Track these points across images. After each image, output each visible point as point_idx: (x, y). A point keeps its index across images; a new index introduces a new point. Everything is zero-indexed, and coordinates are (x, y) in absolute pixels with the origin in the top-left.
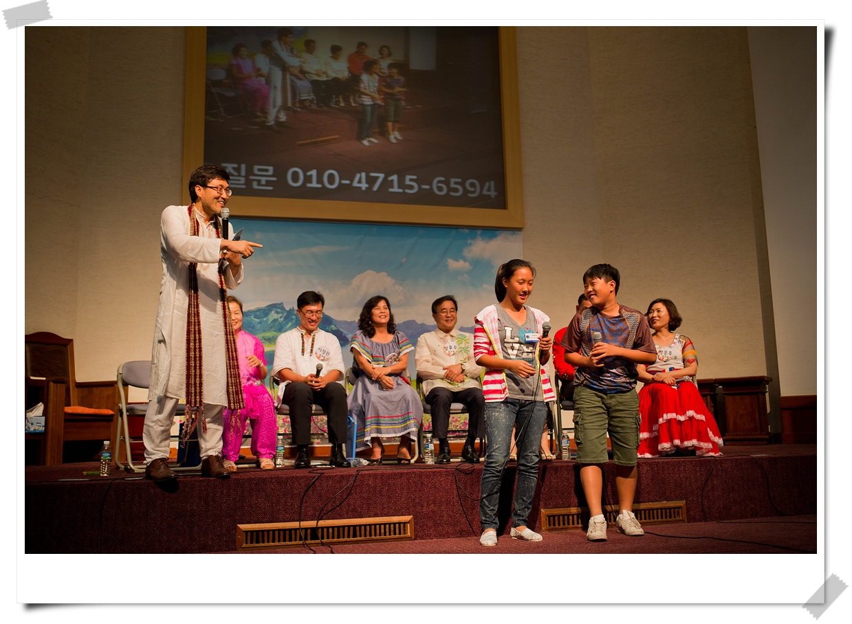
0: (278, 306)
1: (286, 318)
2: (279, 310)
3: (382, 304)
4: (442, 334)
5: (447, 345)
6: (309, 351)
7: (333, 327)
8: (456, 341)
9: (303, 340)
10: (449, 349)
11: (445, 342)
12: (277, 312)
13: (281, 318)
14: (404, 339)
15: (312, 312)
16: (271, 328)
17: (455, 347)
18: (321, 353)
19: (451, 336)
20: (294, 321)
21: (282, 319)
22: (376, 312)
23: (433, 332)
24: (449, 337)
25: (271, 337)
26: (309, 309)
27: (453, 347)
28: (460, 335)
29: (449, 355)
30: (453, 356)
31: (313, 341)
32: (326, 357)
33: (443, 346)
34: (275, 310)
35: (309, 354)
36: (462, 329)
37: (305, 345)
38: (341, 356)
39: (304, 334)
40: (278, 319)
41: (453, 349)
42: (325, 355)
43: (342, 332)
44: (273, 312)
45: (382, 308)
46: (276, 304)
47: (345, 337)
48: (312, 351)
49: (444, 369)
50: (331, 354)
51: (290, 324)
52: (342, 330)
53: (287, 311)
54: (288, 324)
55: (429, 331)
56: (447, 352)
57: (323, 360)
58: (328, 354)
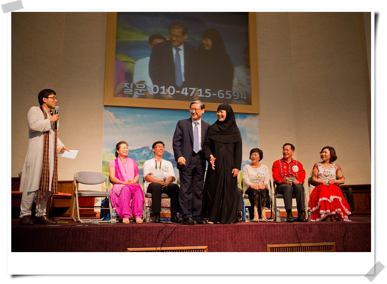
1: (150, 153)
2: (147, 150)
6: (159, 167)
7: (171, 158)
9: (156, 163)
12: (146, 151)
16: (143, 158)
18: (165, 168)
21: (148, 154)
31: (161, 163)
32: (167, 170)
34: (145, 149)
37: (157, 165)
39: (156, 160)
40: (146, 154)
44: (144, 150)
51: (152, 156)
57: (165, 171)
58: (168, 168)
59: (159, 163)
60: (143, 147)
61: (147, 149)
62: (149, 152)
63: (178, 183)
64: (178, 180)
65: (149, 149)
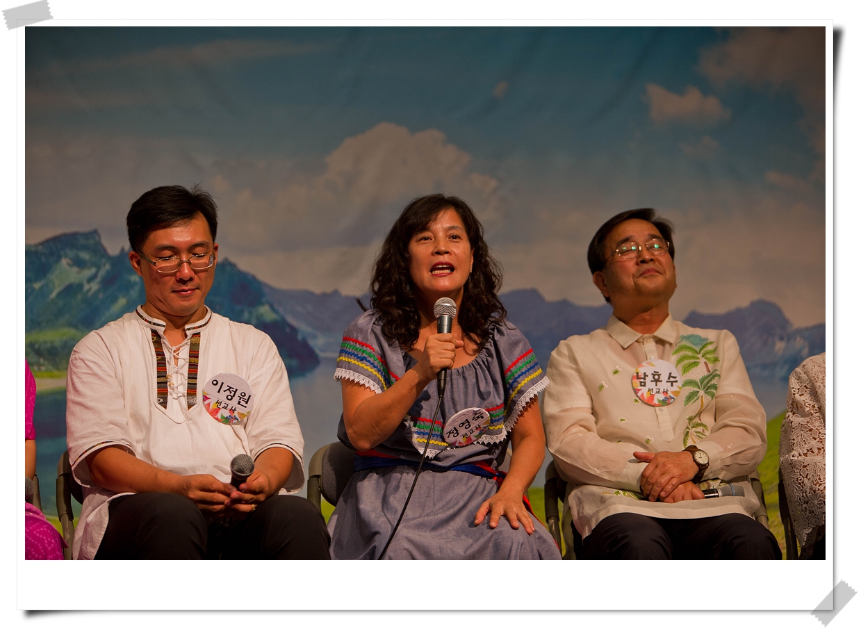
0: (82, 241)
1: (108, 282)
2: (85, 256)
3: (446, 221)
4: (627, 335)
5: (646, 369)
6: (183, 389)
7: (265, 311)
8: (674, 358)
9: (160, 353)
10: (650, 384)
11: (638, 360)
12: (79, 263)
13: (90, 280)
14: (518, 352)
15: (175, 250)
16: (59, 313)
17: (672, 380)
18: (222, 396)
19: (660, 342)
20: (134, 293)
21: (95, 286)
22: (421, 250)
23: (599, 332)
24: (650, 346)
25: (58, 343)
26: (166, 243)
27: (664, 377)
28: (688, 338)
29: (649, 403)
30: (665, 408)
31: (194, 354)
32: (240, 409)
33: (632, 371)
34: (71, 253)
35: (184, 401)
36: (693, 320)
37: (170, 369)
38: (288, 402)
39: (161, 330)
40: (80, 286)
41: (664, 385)
42: (233, 403)
43: (294, 330)
44: (64, 262)
45: (441, 234)
46: (74, 235)
47: (305, 344)
48: (192, 390)
49: (639, 458)
50: (255, 401)
51: (122, 301)
52: (291, 320)
53: (110, 258)
54: (114, 300)
55: (584, 329)
56: (644, 391)
57: (227, 421)
58: (245, 399)
59: (185, 353)
60: (55, 240)
61: (85, 248)
62: (102, 273)
63: (315, 489)
64: (318, 472)
65: (98, 250)
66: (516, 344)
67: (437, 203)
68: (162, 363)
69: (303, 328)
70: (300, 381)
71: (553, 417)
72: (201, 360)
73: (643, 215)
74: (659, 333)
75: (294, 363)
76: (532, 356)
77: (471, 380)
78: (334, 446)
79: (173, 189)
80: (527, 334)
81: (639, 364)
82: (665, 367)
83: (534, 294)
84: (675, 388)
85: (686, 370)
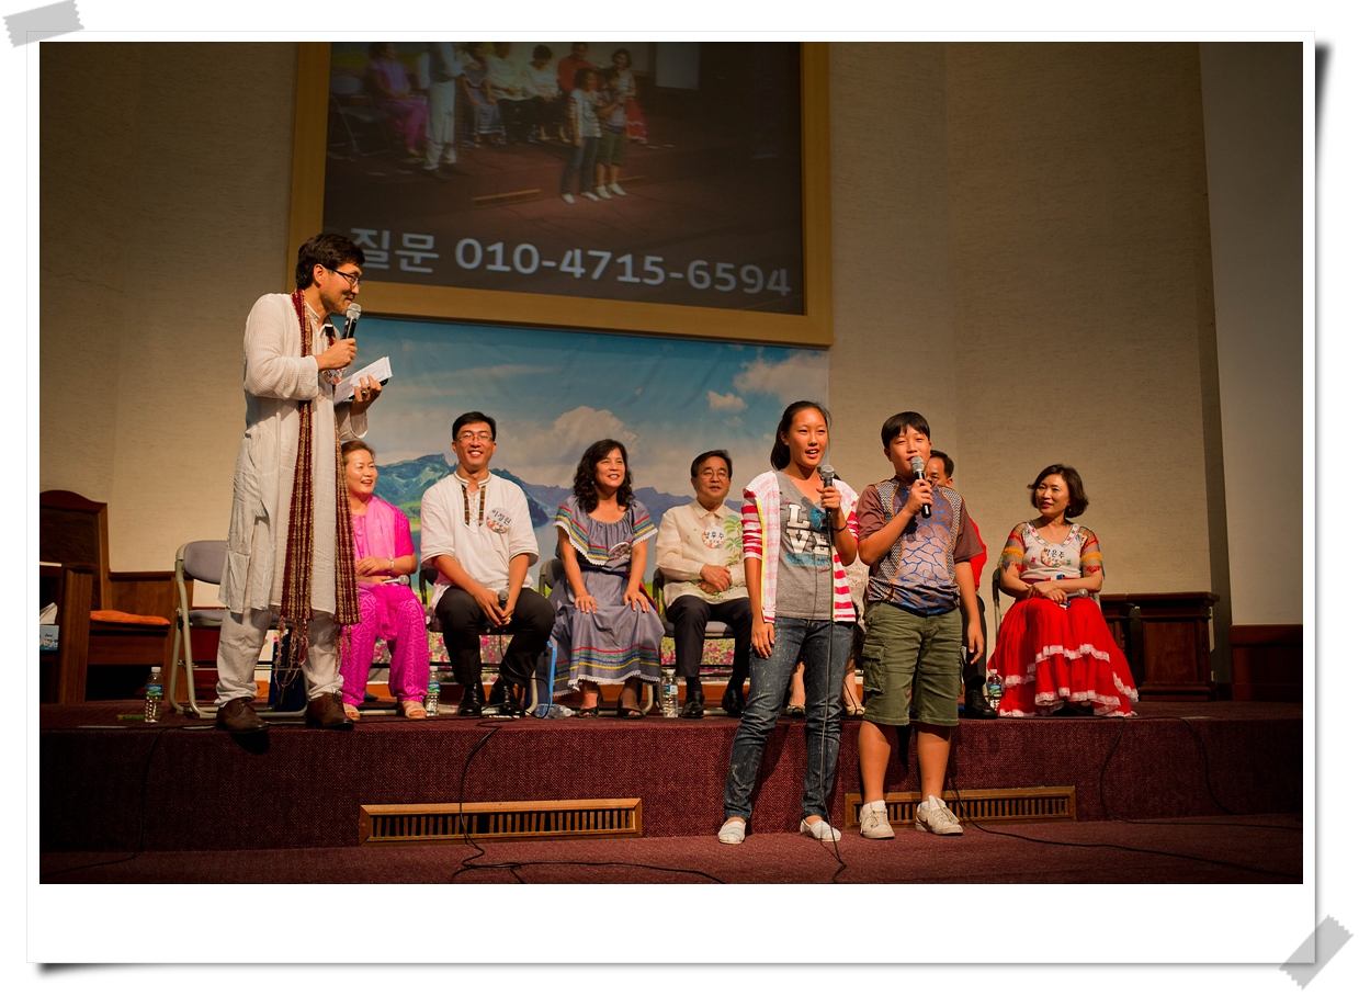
0: (436, 459)
2: (437, 466)
3: (615, 454)
4: (702, 512)
5: (709, 530)
6: (477, 516)
8: (724, 525)
9: (465, 497)
10: (711, 538)
11: (706, 525)
12: (434, 470)
14: (643, 516)
17: (721, 536)
18: (497, 519)
19: (716, 516)
22: (603, 467)
24: (712, 518)
27: (718, 535)
28: (731, 516)
29: (710, 546)
30: (716, 550)
31: (482, 497)
32: (505, 525)
33: (703, 531)
35: (478, 522)
39: (466, 486)
41: (717, 538)
42: (502, 522)
44: (427, 469)
45: (611, 460)
46: (432, 456)
47: (542, 512)
48: (481, 516)
55: (681, 504)
56: (708, 541)
57: (497, 531)
58: (508, 521)
59: (478, 496)
60: (423, 458)
61: (437, 462)
65: (444, 464)
66: (642, 512)
67: (611, 444)
68: (466, 502)
69: (541, 503)
70: (539, 529)
71: (659, 548)
72: (486, 500)
73: (721, 454)
74: (717, 512)
75: (536, 520)
76: (649, 519)
77: (620, 528)
78: (553, 560)
79: (474, 413)
80: (648, 509)
81: (706, 527)
82: (718, 530)
83: (652, 490)
84: (723, 540)
85: (729, 532)
